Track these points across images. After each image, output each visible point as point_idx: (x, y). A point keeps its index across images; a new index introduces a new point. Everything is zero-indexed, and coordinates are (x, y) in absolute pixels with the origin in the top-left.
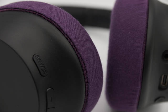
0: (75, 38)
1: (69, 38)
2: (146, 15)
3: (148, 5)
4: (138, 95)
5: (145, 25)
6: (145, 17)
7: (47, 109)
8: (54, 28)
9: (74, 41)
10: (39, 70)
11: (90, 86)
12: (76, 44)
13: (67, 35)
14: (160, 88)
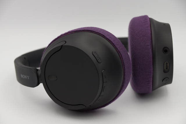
0: (114, 41)
1: (110, 41)
2: (149, 27)
3: (150, 22)
4: (152, 75)
5: (150, 33)
6: (150, 28)
7: (103, 82)
8: (101, 37)
9: (113, 42)
10: (96, 59)
11: (126, 67)
12: (115, 44)
13: (108, 39)
14: (165, 72)
